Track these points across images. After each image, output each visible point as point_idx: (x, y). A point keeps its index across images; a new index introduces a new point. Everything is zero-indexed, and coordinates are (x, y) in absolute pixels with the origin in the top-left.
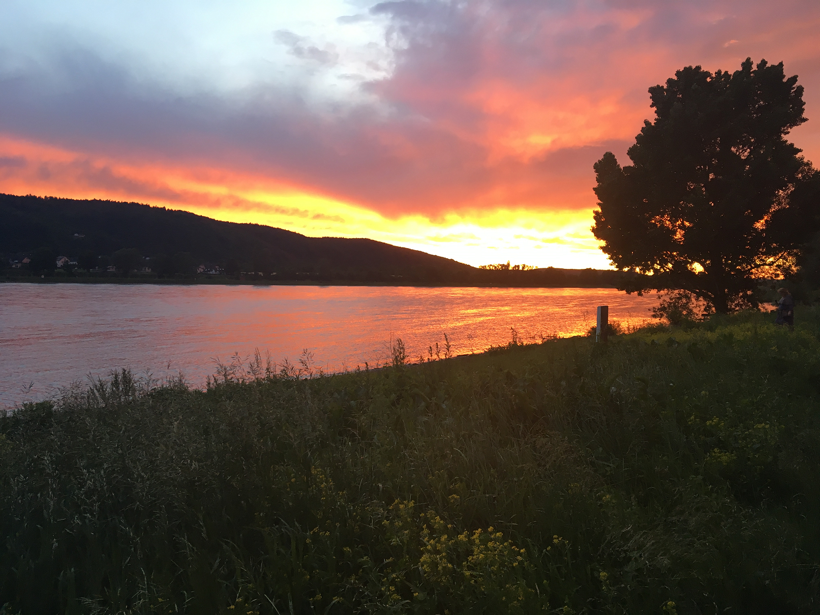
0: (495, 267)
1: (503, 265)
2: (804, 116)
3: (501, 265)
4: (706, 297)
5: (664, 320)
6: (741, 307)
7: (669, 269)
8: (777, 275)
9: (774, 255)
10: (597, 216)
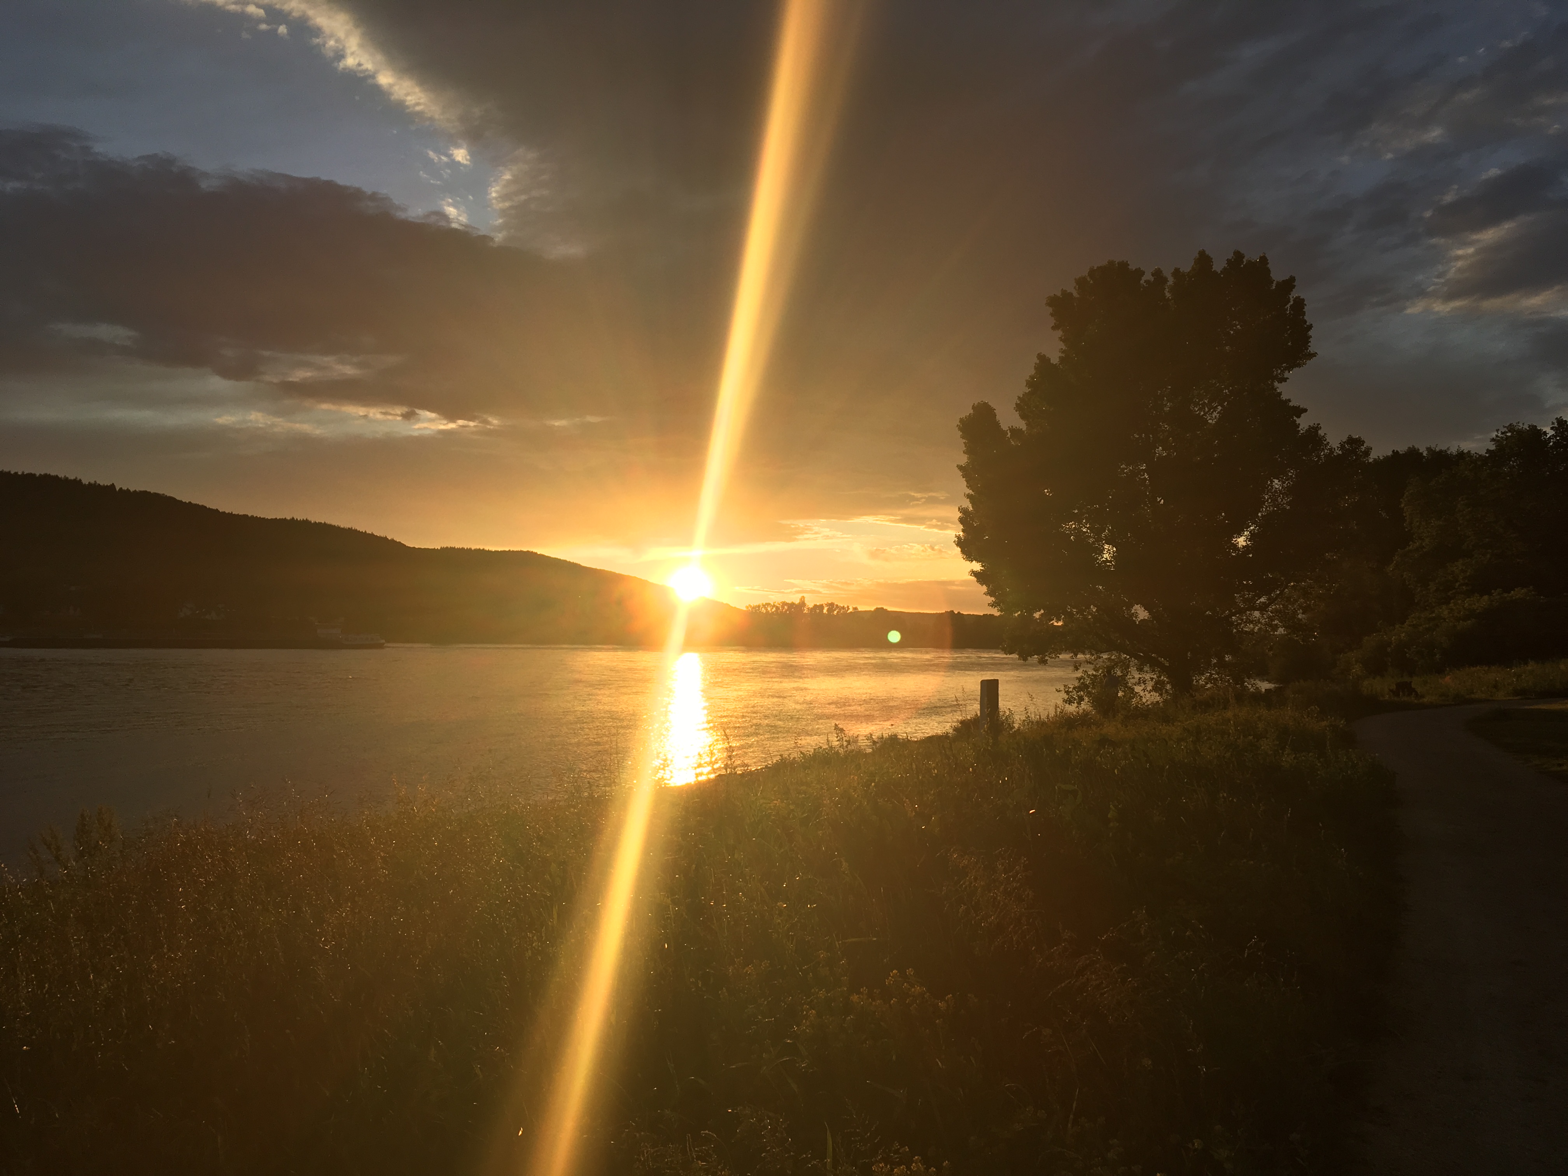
0: (777, 608)
1: (793, 604)
2: (1311, 350)
3: (787, 604)
4: (1155, 665)
5: (1085, 706)
6: (1215, 684)
7: (1091, 614)
8: (1276, 627)
9: (1268, 593)
10: (965, 519)
